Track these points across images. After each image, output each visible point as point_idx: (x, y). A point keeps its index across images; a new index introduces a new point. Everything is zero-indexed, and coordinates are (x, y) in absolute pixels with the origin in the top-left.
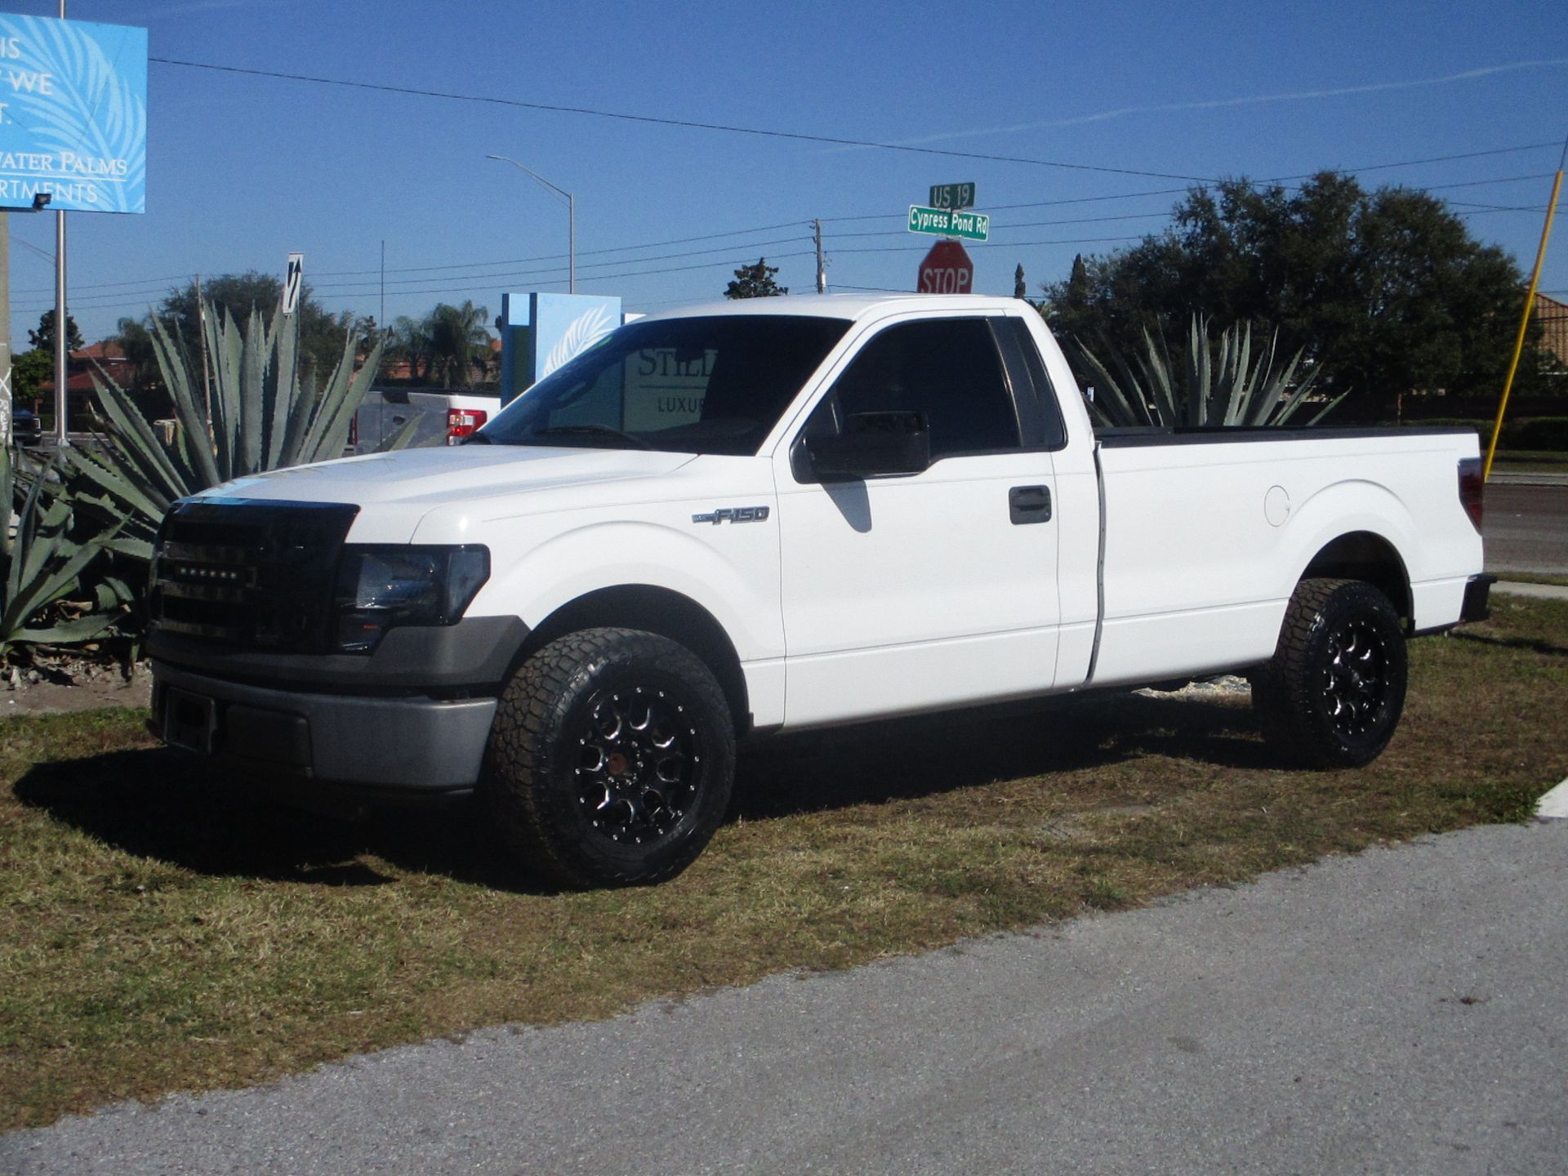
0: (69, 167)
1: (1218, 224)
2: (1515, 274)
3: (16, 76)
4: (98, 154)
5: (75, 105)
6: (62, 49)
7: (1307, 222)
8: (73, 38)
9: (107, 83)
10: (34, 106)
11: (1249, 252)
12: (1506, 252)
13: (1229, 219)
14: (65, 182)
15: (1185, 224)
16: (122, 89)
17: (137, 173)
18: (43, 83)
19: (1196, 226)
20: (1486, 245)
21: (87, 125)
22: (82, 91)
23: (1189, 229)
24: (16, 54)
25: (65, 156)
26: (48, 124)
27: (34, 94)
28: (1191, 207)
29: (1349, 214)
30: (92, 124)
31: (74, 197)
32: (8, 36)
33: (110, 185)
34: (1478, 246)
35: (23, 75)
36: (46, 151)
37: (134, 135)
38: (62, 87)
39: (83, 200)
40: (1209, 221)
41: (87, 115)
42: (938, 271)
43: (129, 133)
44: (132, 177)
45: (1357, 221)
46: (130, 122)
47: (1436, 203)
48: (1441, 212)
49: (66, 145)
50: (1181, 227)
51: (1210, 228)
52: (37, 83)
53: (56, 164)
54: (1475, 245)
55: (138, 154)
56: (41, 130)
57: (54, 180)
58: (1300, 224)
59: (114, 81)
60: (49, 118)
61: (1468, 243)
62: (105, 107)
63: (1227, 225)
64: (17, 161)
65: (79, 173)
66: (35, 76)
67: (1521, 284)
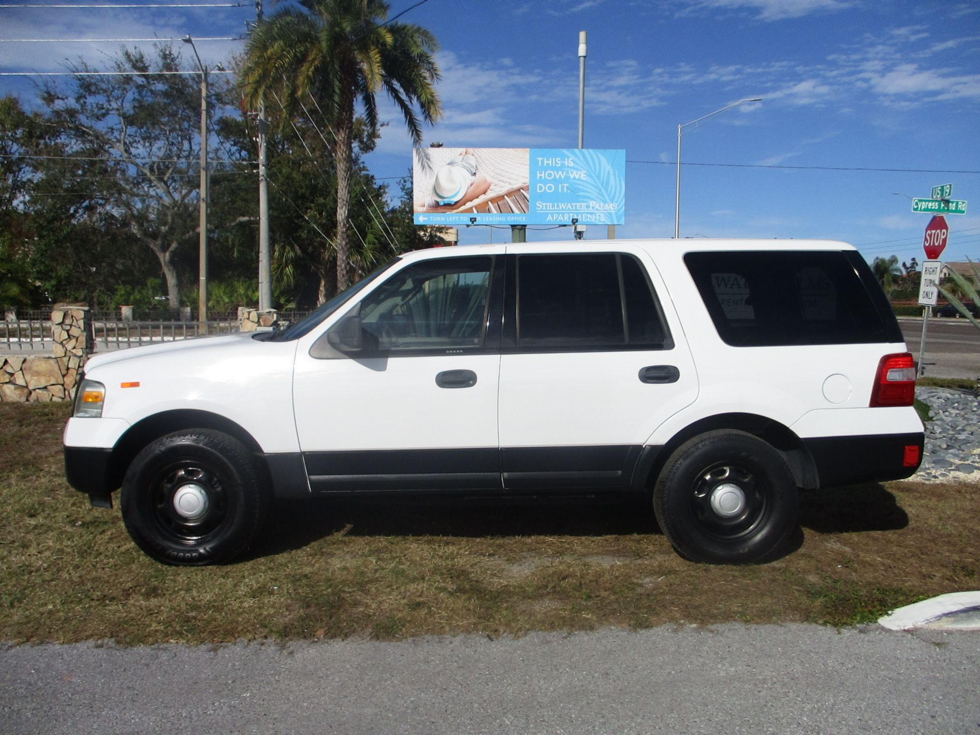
0: (593, 208)
3: (572, 173)
4: (605, 202)
5: (596, 182)
6: (591, 162)
8: (595, 157)
9: (609, 173)
10: (579, 185)
14: (591, 214)
16: (615, 175)
17: (621, 209)
18: (582, 175)
21: (600, 190)
22: (599, 177)
24: (572, 164)
25: (591, 203)
26: (584, 191)
27: (579, 179)
30: (603, 190)
31: (596, 219)
32: (568, 158)
33: (610, 214)
35: (574, 172)
36: (583, 202)
37: (620, 193)
38: (591, 176)
39: (599, 220)
41: (600, 186)
42: (933, 232)
43: (617, 194)
44: (619, 211)
46: (618, 189)
49: (592, 199)
52: (580, 175)
53: (588, 207)
55: (622, 200)
56: (582, 193)
57: (587, 213)
59: (611, 172)
60: (585, 189)
62: (608, 183)
64: (572, 206)
65: (597, 209)
66: (579, 173)
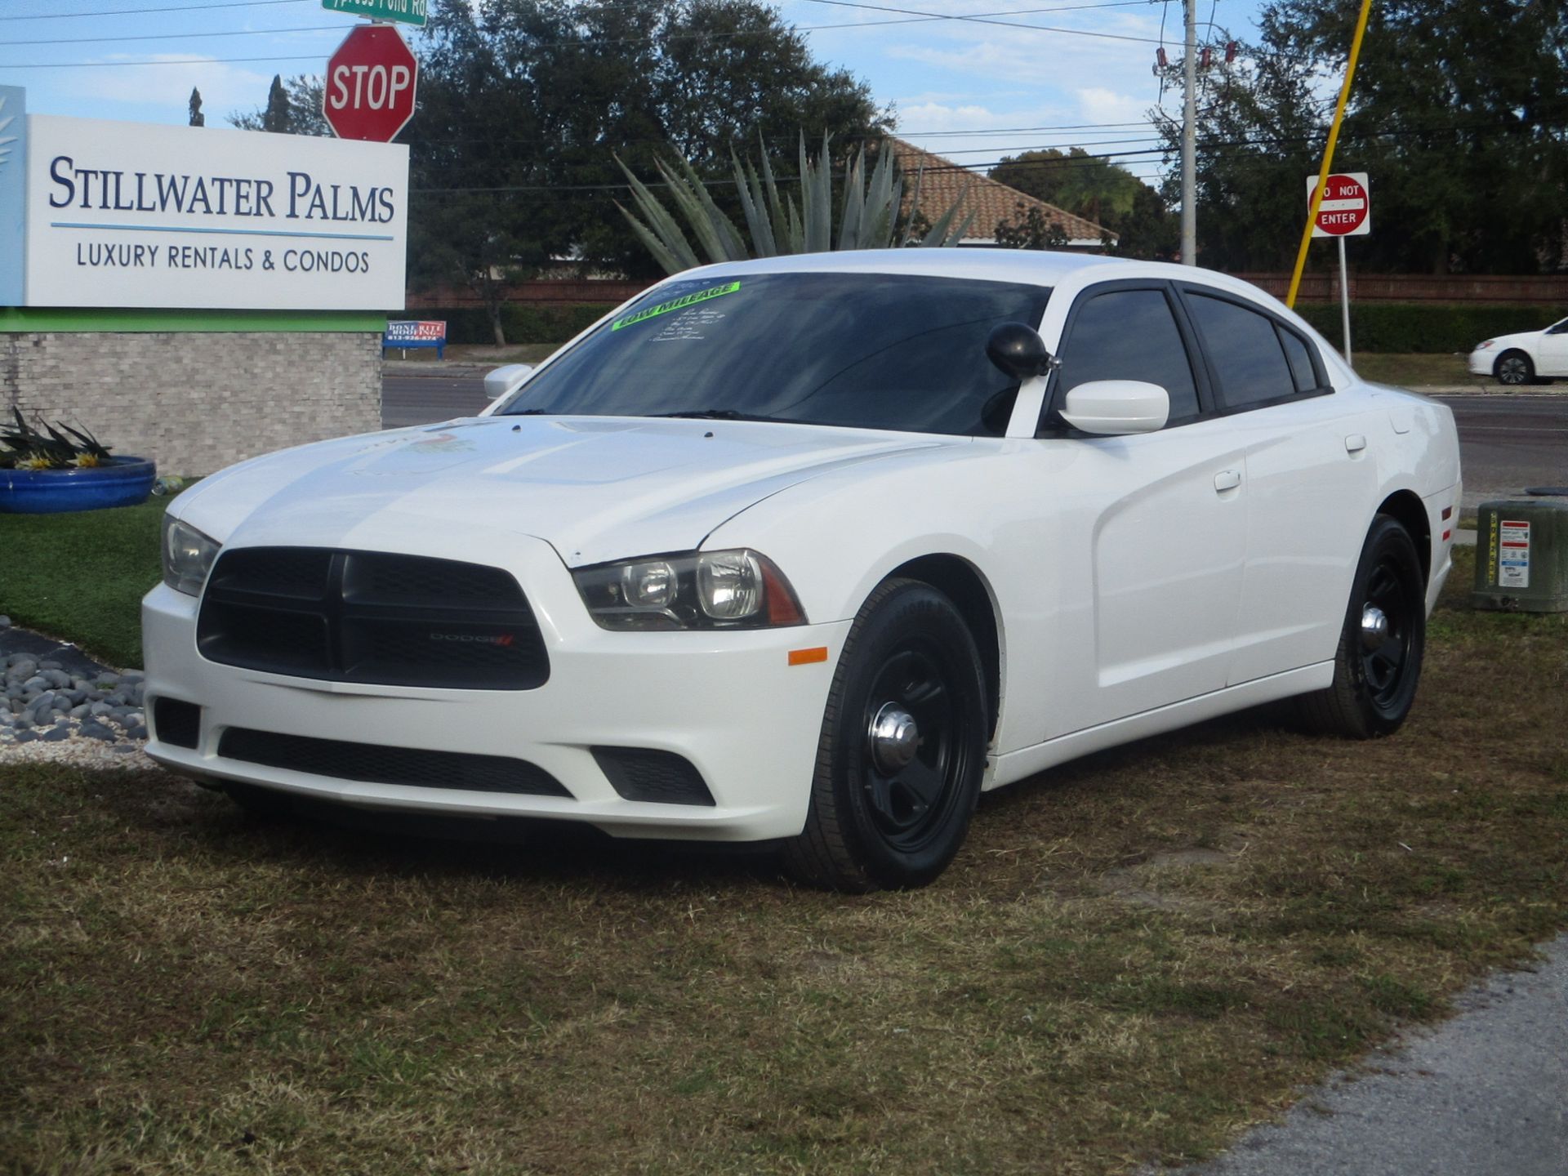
1: (477, 37)
2: (868, 110)
7: (595, 35)
11: (519, 75)
12: (857, 79)
13: (493, 30)
15: (431, 37)
19: (446, 38)
20: (831, 72)
23: (435, 43)
28: (439, 11)
29: (654, 24)
34: (822, 70)
40: (464, 32)
42: (360, 70)
45: (662, 37)
47: (768, 11)
48: (773, 25)
50: (426, 41)
51: (467, 41)
54: (816, 71)
58: (587, 39)
61: (810, 67)
63: (488, 38)
67: (875, 123)
